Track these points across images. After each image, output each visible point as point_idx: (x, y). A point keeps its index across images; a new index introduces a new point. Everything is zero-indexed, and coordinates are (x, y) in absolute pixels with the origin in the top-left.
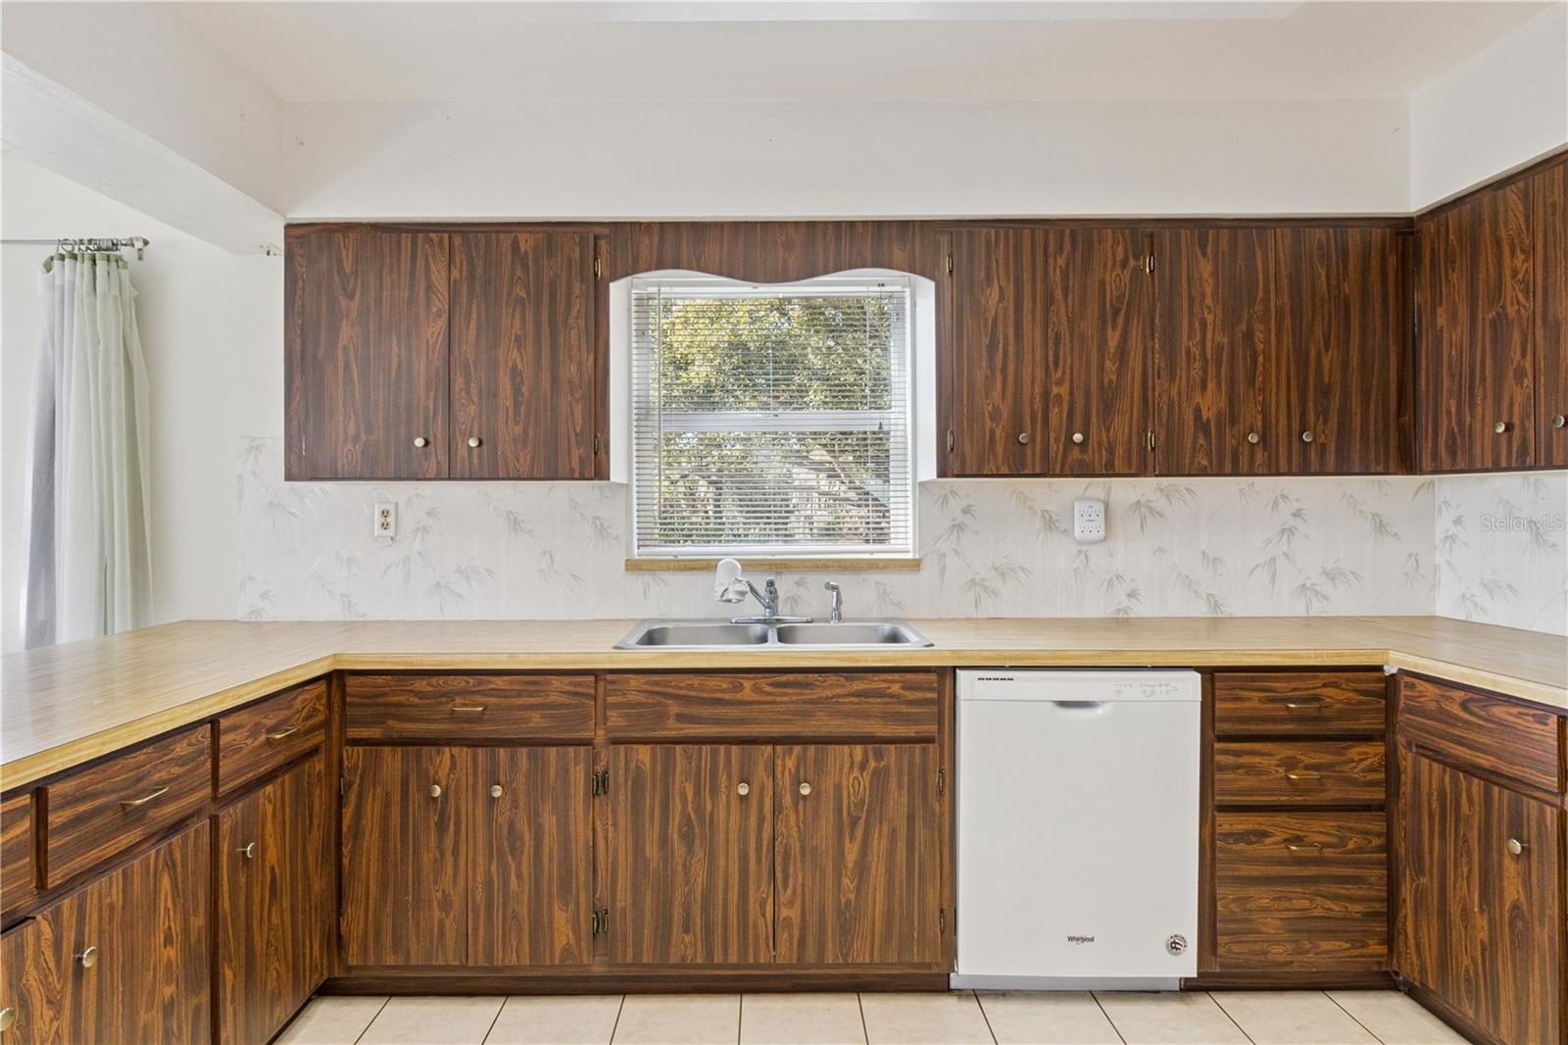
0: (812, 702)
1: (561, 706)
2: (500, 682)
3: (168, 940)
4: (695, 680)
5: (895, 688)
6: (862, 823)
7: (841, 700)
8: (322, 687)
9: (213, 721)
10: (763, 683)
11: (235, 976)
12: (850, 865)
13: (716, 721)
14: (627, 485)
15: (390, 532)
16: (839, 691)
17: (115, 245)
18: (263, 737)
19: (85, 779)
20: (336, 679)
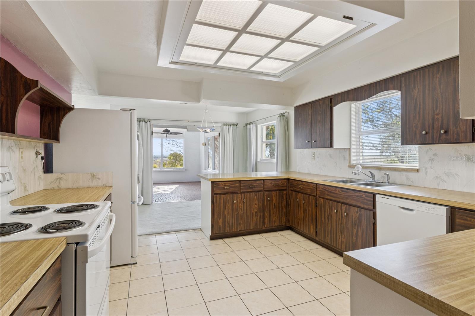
0: (348, 196)
1: (312, 189)
2: (305, 183)
3: (256, 204)
4: (329, 188)
5: (364, 196)
6: (357, 225)
7: (353, 197)
8: (286, 180)
9: (264, 180)
10: (340, 190)
11: (267, 214)
12: (355, 234)
13: (333, 197)
14: (350, 148)
15: (314, 158)
16: (353, 194)
17: (284, 113)
18: (273, 185)
19: (245, 182)
20: (288, 179)
